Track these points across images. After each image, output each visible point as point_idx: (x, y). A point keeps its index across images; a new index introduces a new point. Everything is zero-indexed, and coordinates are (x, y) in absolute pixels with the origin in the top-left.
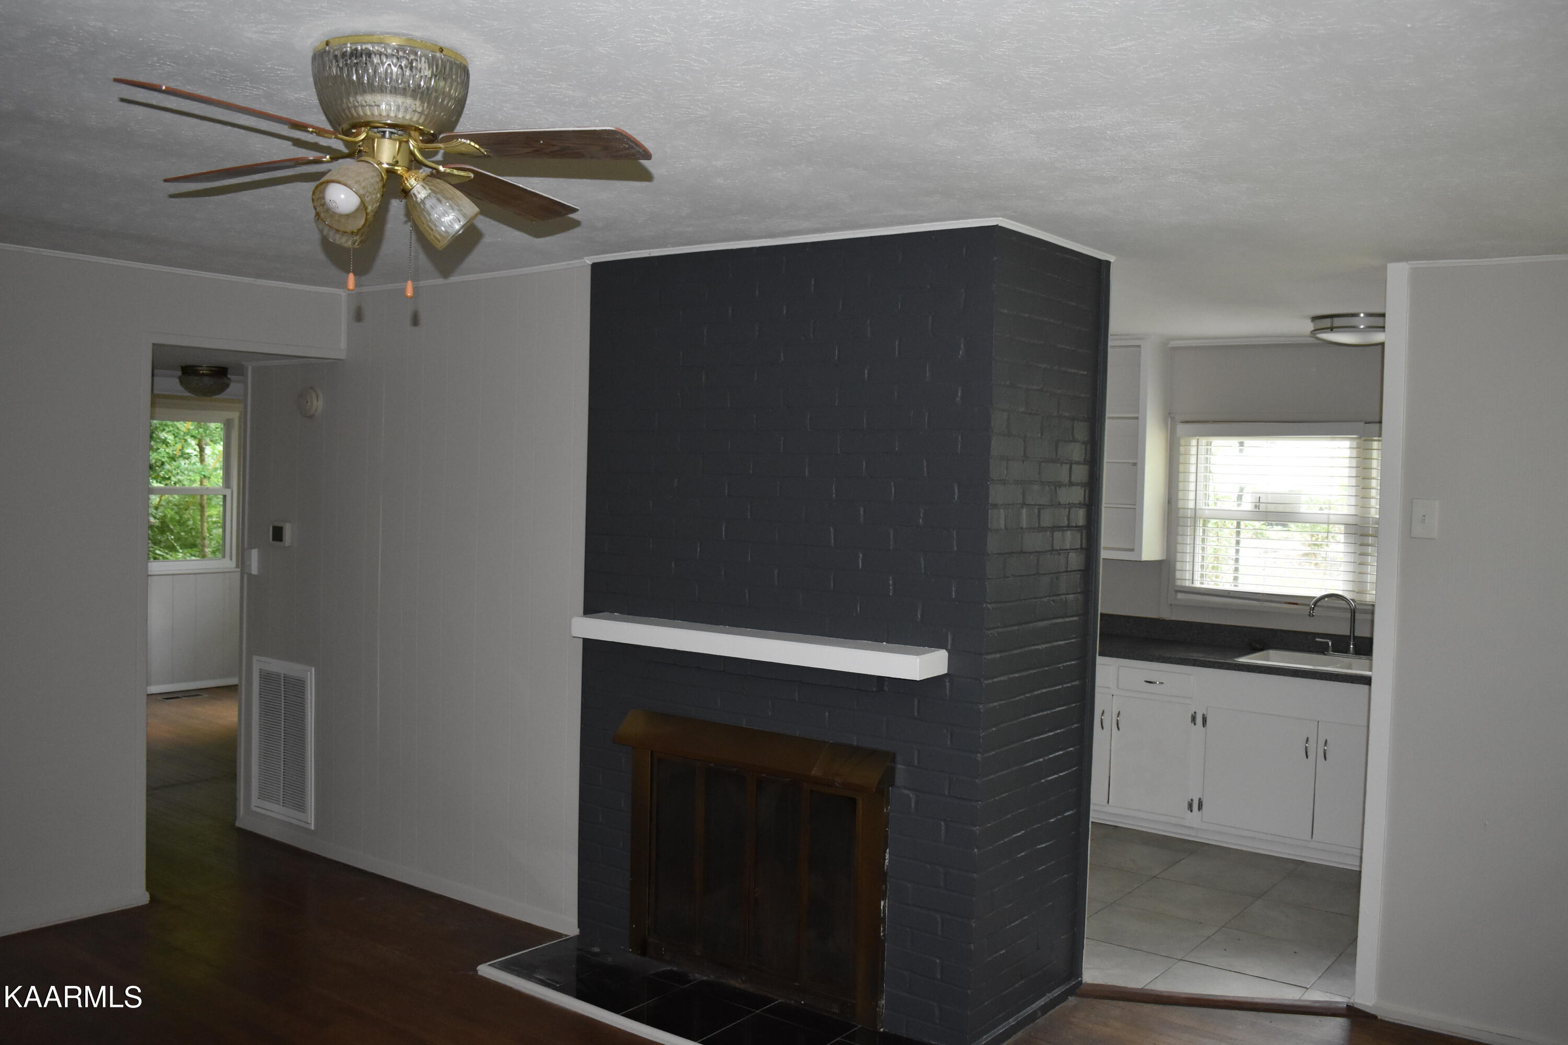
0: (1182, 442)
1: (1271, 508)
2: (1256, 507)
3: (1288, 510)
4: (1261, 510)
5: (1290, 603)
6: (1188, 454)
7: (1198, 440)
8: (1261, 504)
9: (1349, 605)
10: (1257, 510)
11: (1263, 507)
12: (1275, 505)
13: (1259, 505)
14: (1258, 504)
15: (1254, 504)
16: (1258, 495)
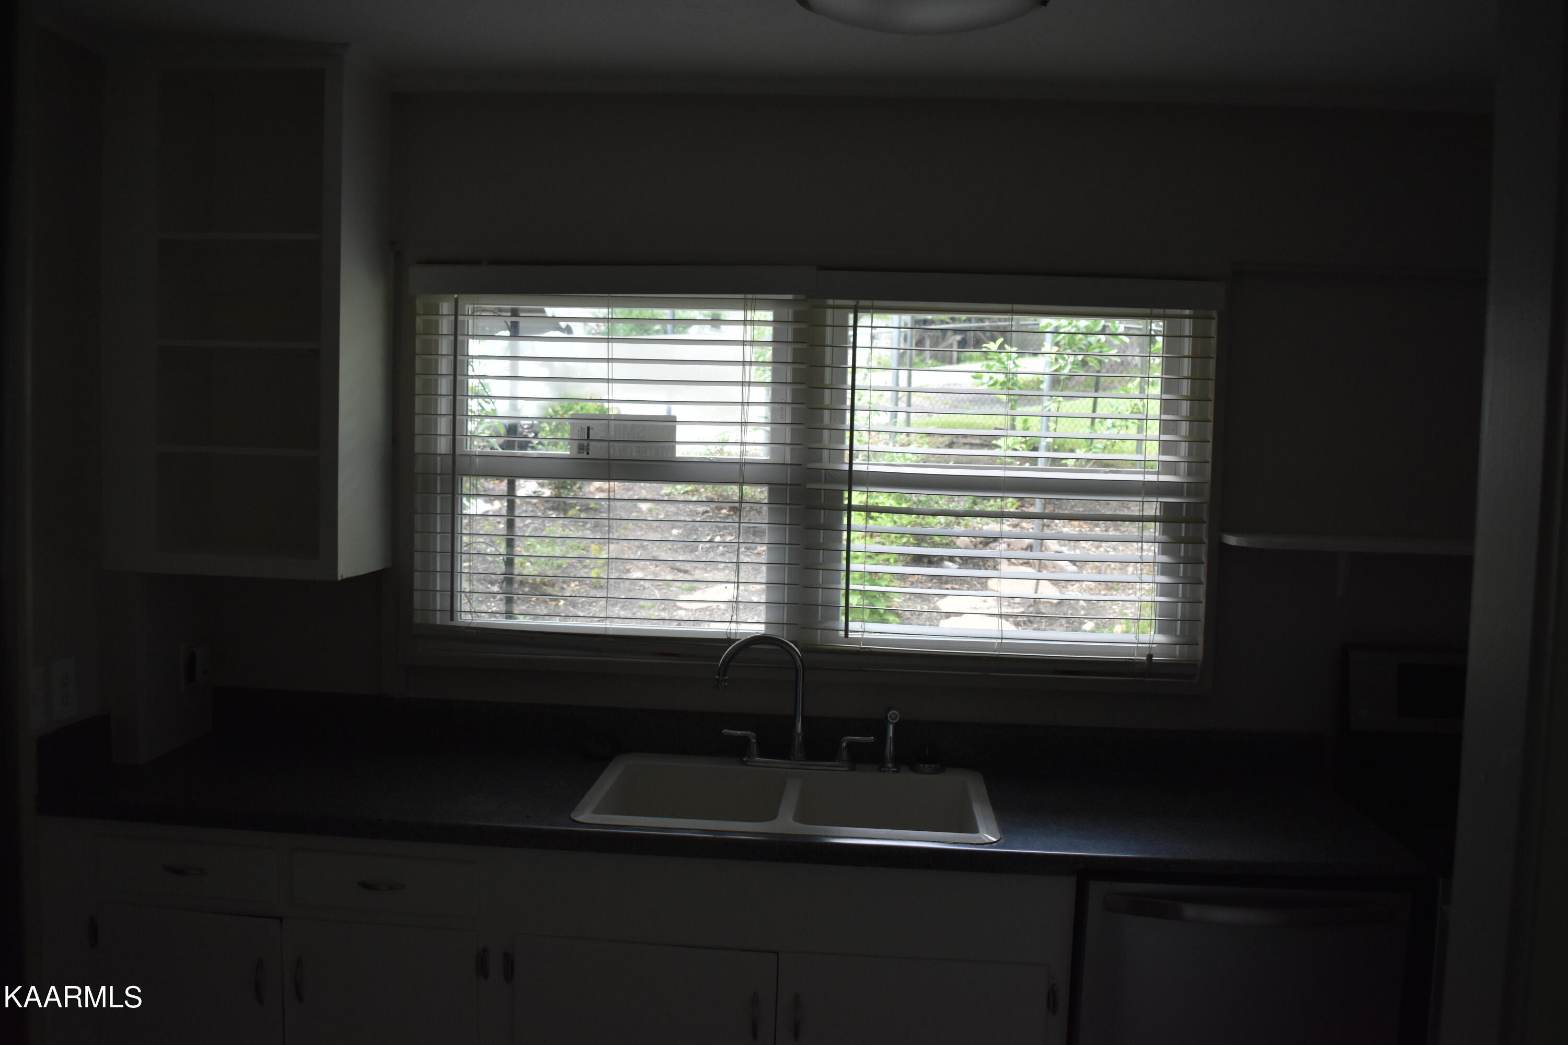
0: (419, 306)
1: (617, 452)
2: (581, 448)
3: (649, 455)
4: (591, 455)
5: (662, 654)
6: (432, 329)
7: (456, 301)
8: (592, 443)
9: (791, 655)
10: (584, 455)
11: (597, 451)
12: (621, 444)
13: (588, 445)
14: (585, 443)
15: (576, 443)
16: (586, 423)
